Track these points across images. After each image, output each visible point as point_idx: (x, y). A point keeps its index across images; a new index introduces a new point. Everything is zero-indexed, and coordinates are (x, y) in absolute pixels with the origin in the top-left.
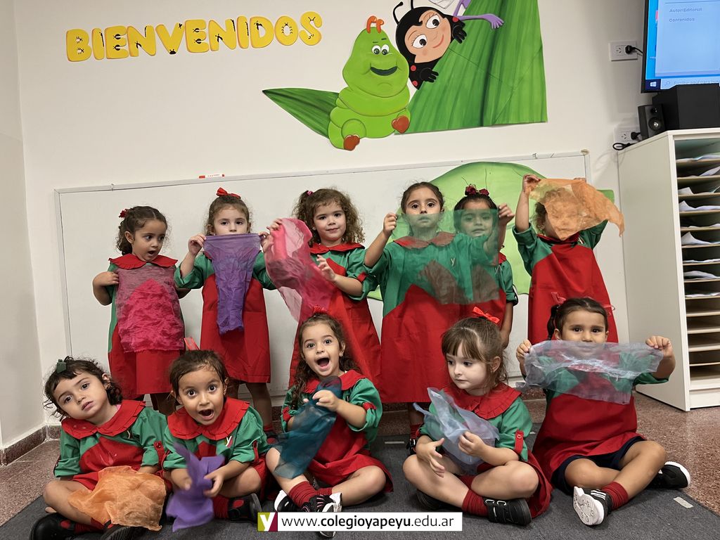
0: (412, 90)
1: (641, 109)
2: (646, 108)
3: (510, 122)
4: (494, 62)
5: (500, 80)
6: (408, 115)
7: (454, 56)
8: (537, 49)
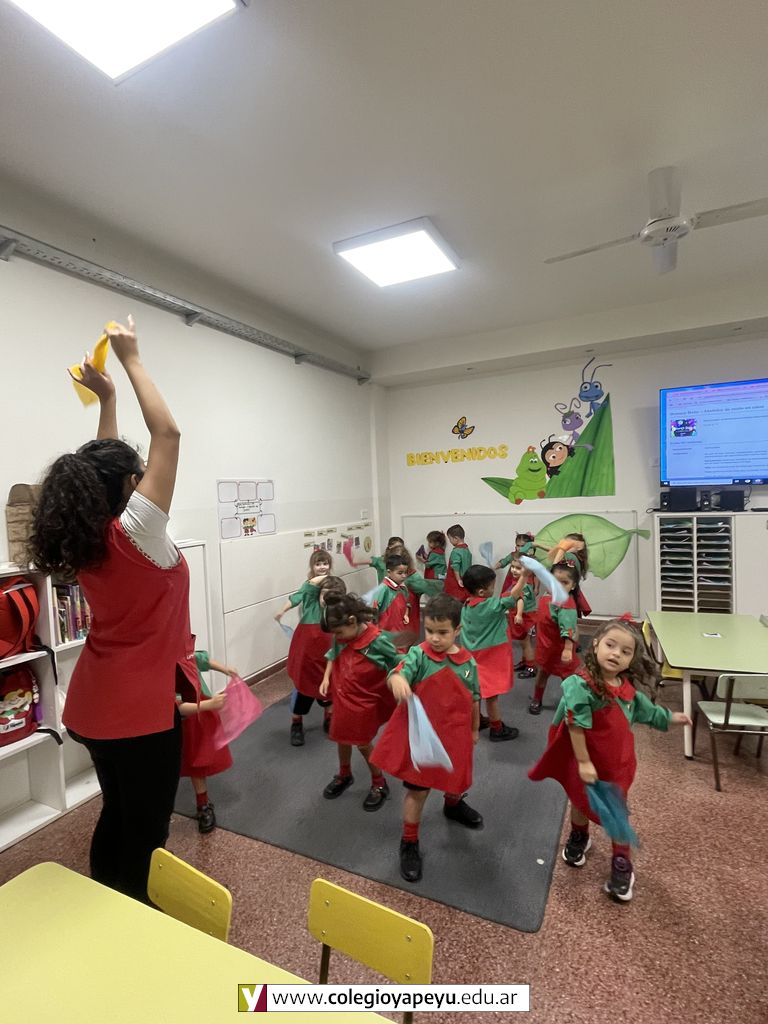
0: (548, 478)
4: (588, 466)
5: (591, 476)
7: (569, 464)
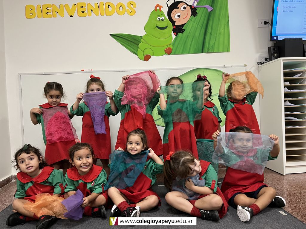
1: (269, 48)
2: (272, 48)
3: (214, 52)
4: (208, 26)
5: (211, 34)
6: (171, 47)
7: (192, 23)
8: (227, 21)
